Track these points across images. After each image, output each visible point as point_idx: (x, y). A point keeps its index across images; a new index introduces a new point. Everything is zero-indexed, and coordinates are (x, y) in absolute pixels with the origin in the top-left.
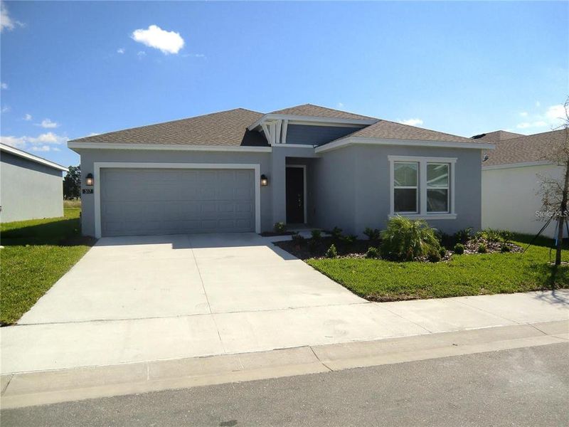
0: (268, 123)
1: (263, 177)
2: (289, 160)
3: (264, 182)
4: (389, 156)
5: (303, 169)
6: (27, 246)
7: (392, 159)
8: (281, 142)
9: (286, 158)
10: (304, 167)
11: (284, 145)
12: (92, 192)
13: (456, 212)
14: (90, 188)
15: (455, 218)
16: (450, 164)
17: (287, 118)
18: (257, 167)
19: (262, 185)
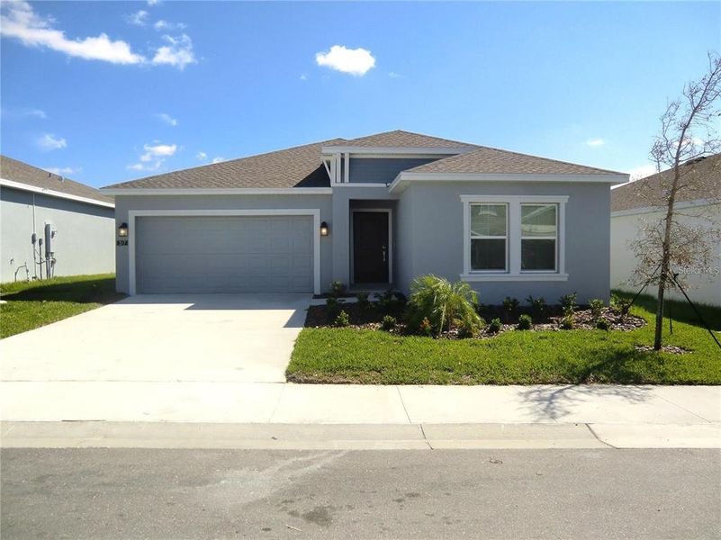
0: (328, 158)
1: (324, 225)
2: (353, 203)
3: (324, 231)
4: (461, 196)
5: (387, 213)
6: (44, 301)
7: (467, 200)
8: (342, 181)
9: (350, 200)
10: (389, 211)
11: (347, 184)
12: (126, 243)
13: (567, 270)
14: (123, 239)
15: (566, 279)
16: (558, 204)
17: (347, 151)
18: (316, 213)
19: (322, 235)
